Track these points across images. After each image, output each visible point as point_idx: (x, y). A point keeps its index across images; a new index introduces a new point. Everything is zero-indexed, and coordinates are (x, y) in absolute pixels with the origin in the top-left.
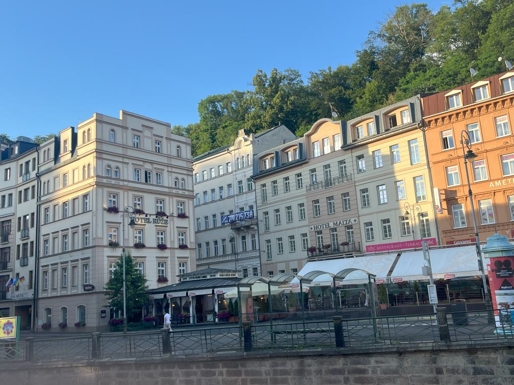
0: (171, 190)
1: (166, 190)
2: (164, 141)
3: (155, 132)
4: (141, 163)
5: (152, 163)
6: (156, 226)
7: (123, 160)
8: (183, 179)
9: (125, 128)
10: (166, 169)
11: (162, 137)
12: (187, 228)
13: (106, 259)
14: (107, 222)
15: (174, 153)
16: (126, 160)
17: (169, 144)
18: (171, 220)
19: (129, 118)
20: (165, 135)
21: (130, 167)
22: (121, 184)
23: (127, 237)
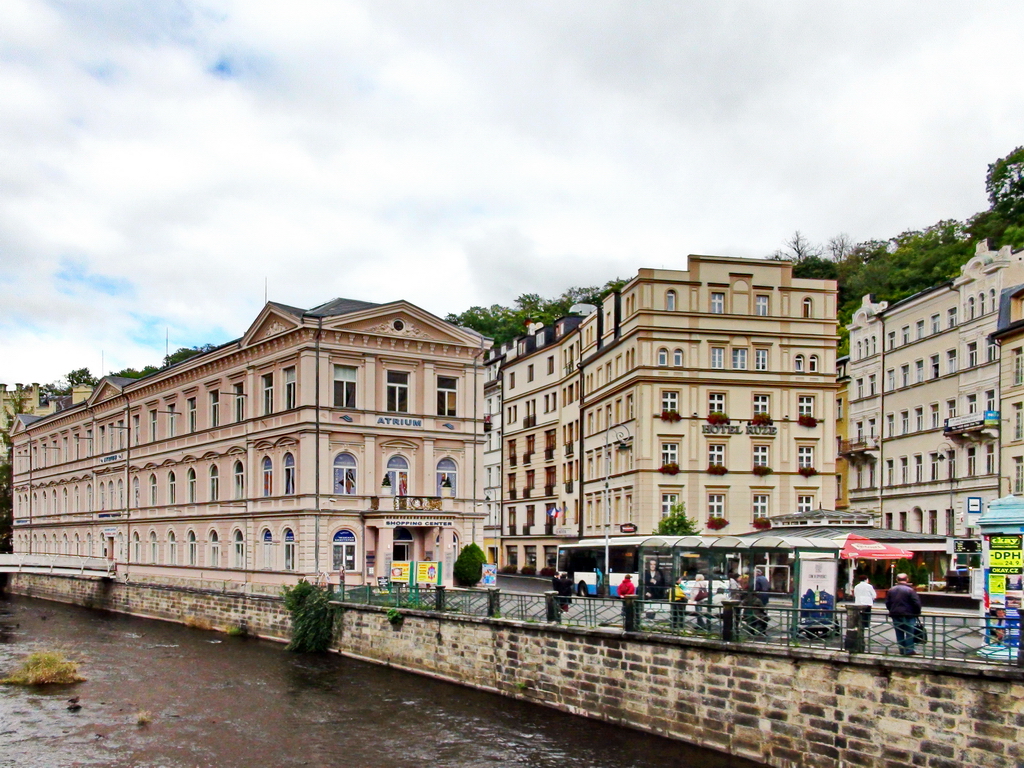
0: (785, 378)
1: (777, 378)
2: (776, 295)
3: (755, 281)
4: (726, 338)
5: (747, 335)
6: (751, 438)
7: (690, 337)
8: (814, 357)
9: (695, 284)
10: (776, 342)
11: (771, 288)
12: (818, 439)
13: (656, 489)
14: (659, 435)
15: (797, 311)
16: (695, 337)
17: (786, 299)
18: (783, 428)
19: (703, 266)
20: (777, 284)
21: (704, 346)
22: (686, 375)
23: (694, 457)
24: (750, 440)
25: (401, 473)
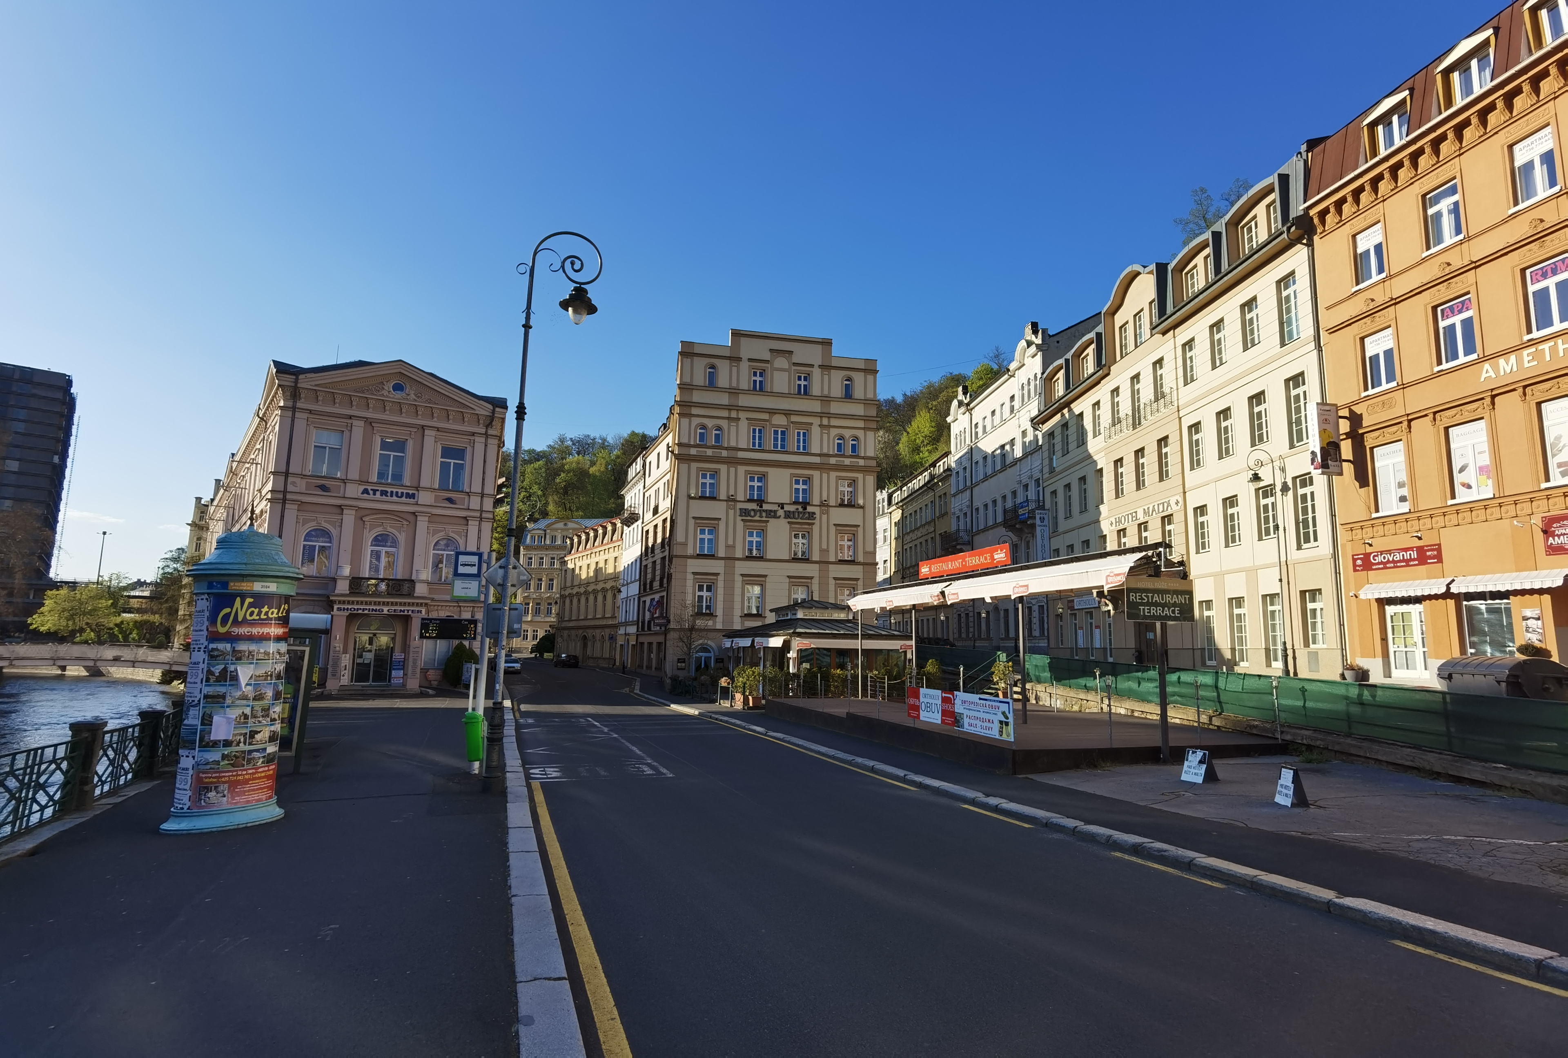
0: (825, 460)
1: (817, 460)
2: (816, 373)
3: (795, 359)
4: (766, 416)
5: (787, 413)
6: (790, 523)
7: (730, 414)
8: (856, 438)
9: (734, 359)
10: (816, 421)
11: (812, 366)
12: (859, 526)
13: (688, 576)
14: (694, 518)
15: (837, 391)
16: (734, 414)
17: (826, 377)
18: (822, 513)
19: (743, 339)
20: (818, 361)
21: (743, 425)
22: (724, 453)
23: (730, 542)
24: (788, 526)
25: (386, 552)
